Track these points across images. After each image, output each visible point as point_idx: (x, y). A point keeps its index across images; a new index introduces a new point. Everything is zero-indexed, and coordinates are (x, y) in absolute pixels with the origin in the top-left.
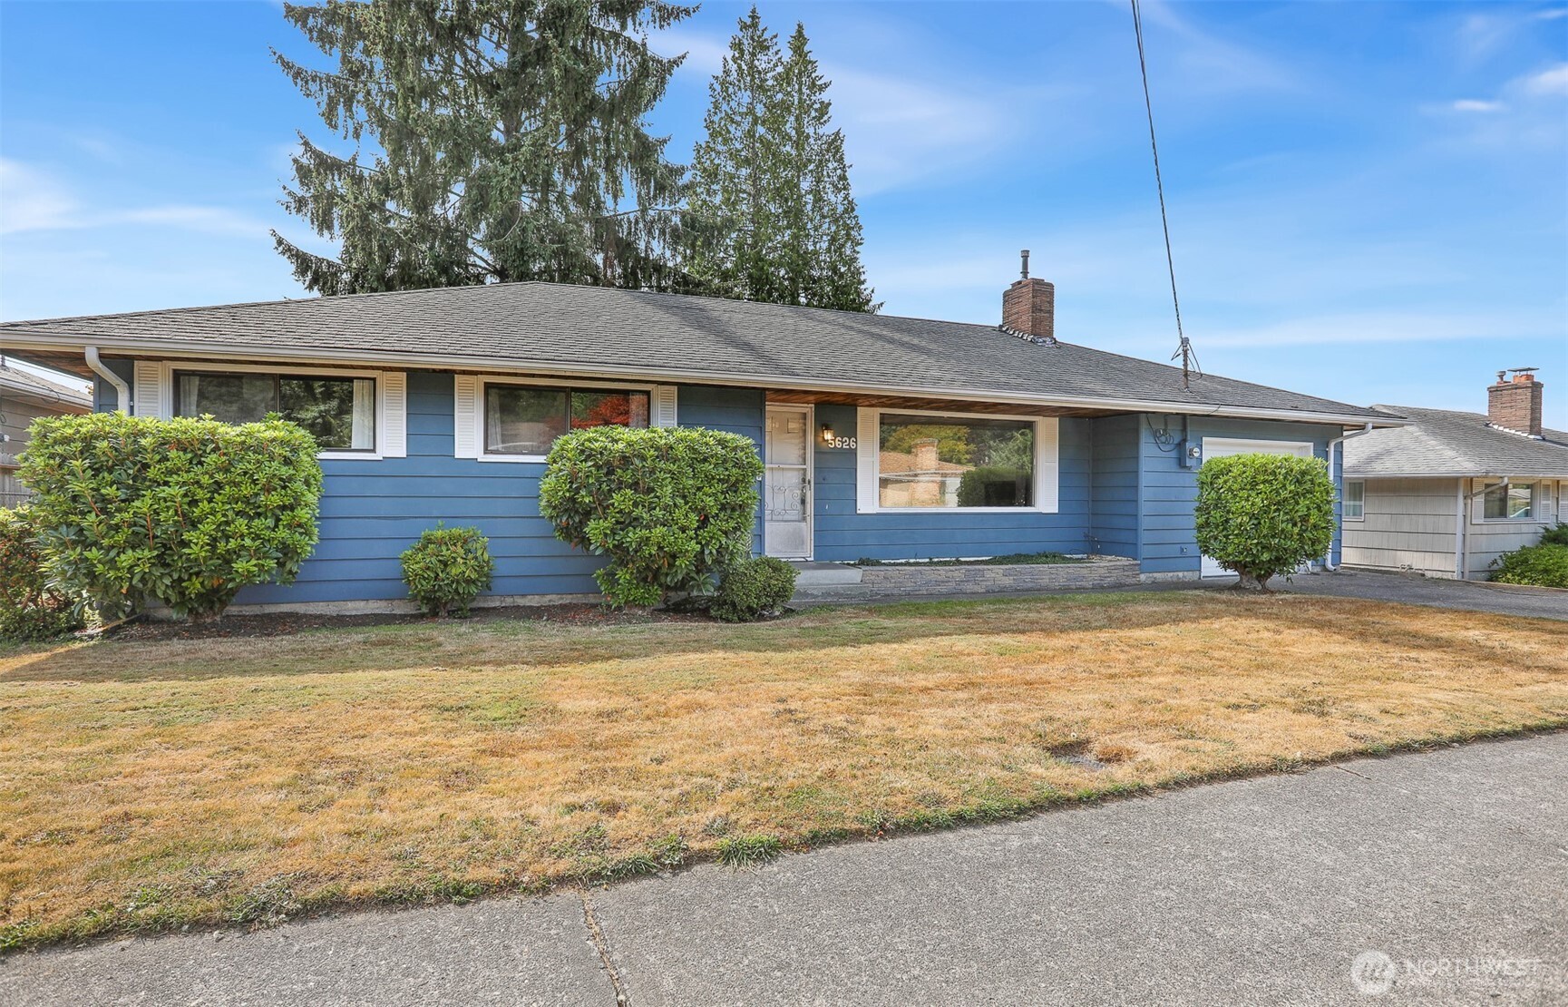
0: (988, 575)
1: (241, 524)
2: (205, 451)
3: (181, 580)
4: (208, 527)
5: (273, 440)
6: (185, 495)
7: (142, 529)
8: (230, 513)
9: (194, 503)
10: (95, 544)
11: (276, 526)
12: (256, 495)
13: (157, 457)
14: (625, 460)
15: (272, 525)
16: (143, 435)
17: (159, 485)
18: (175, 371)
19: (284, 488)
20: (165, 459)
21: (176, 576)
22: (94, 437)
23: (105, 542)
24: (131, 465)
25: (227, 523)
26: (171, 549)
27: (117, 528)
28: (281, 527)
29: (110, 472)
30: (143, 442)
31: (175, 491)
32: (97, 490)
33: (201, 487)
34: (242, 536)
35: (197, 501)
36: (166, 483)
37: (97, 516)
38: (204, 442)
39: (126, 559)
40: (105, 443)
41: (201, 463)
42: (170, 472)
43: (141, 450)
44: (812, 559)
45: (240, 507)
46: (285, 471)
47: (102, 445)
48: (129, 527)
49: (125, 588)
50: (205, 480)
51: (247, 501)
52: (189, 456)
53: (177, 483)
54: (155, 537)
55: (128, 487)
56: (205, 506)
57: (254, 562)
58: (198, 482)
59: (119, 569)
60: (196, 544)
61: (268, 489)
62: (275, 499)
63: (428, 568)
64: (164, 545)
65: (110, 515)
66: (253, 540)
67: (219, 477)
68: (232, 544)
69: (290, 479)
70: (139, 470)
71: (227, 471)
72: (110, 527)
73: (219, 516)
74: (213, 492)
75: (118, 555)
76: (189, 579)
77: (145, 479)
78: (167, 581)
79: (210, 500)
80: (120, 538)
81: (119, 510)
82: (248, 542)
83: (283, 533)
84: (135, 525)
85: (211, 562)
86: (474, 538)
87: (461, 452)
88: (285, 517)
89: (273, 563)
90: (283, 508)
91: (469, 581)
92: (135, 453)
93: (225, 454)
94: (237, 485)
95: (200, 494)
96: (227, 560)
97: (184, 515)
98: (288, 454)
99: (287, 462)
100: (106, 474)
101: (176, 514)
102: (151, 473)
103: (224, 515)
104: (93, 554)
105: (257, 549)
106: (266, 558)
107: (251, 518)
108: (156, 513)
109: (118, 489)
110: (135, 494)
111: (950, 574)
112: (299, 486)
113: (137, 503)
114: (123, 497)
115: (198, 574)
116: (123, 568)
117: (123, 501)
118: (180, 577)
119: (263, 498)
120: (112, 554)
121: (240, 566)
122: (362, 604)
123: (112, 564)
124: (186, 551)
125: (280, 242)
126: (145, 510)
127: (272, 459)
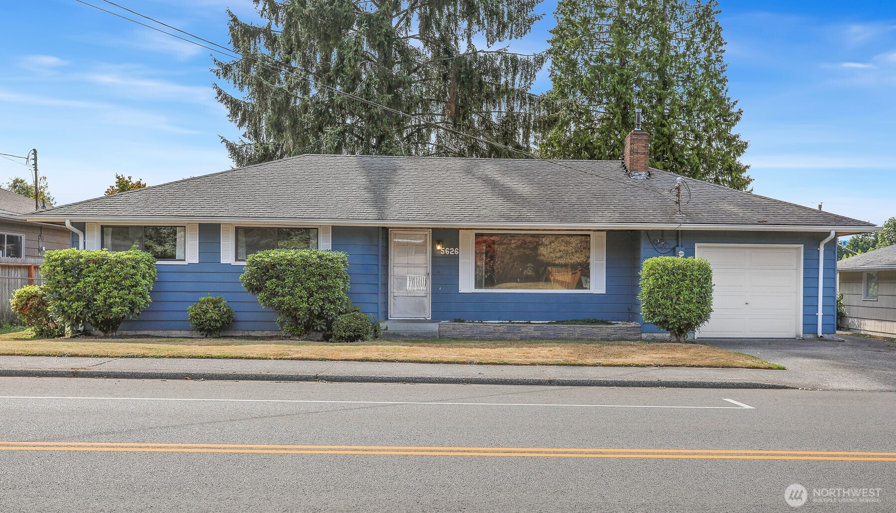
0: (523, 330)
1: (115, 293)
2: (103, 264)
3: (94, 315)
4: (103, 293)
5: (128, 259)
6: (95, 281)
7: (81, 294)
8: (111, 288)
9: (98, 284)
10: (65, 299)
11: (129, 294)
12: (122, 281)
13: (86, 266)
14: (274, 266)
15: (127, 293)
16: (82, 258)
17: (87, 277)
18: (101, 226)
19: (132, 278)
20: (88, 267)
21: (92, 313)
22: (65, 258)
23: (68, 299)
24: (77, 269)
25: (110, 292)
26: (90, 302)
27: (72, 293)
28: (131, 294)
29: (70, 272)
30: (81, 260)
31: (92, 279)
32: (66, 279)
33: (101, 278)
34: (116, 297)
35: (99, 283)
36: (89, 276)
37: (65, 288)
38: (103, 260)
39: (75, 305)
40: (68, 261)
41: (101, 268)
42: (90, 272)
43: (80, 263)
44: (430, 319)
45: (114, 286)
46: (133, 271)
47: (67, 262)
48: (76, 293)
49: (75, 317)
50: (102, 275)
51: (118, 283)
52: (97, 265)
53: (92, 276)
54: (85, 297)
55: (76, 278)
56: (102, 285)
57: (119, 308)
58: (100, 276)
59: (72, 309)
60: (99, 300)
61: (125, 278)
62: (128, 283)
63: (197, 314)
64: (88, 301)
65: (70, 288)
66: (120, 299)
67: (107, 274)
68: (112, 300)
69: (135, 274)
70: (80, 271)
71: (110, 271)
72: (70, 293)
73: (107, 289)
74: (106, 280)
75: (72, 304)
76: (98, 314)
77: (82, 275)
78: (90, 315)
79: (104, 283)
80: (73, 297)
81: (73, 286)
82: (117, 300)
83: (131, 296)
84: (78, 292)
85: (105, 307)
86: (220, 301)
87: (223, 261)
88: (133, 290)
89: (127, 309)
90: (133, 286)
91: (216, 321)
92: (78, 264)
93: (110, 265)
94: (114, 277)
95: (101, 280)
96: (111, 306)
97: (95, 288)
98: (134, 264)
99: (134, 267)
100: (69, 273)
101: (92, 288)
102: (84, 272)
103: (109, 289)
104: (64, 303)
105: (121, 303)
106: (124, 306)
107: (119, 291)
108: (85, 288)
109: (72, 278)
110: (78, 281)
111: (496, 328)
112: (138, 277)
113: (78, 284)
114: (74, 281)
115: (101, 312)
116: (74, 308)
117: (74, 283)
118: (94, 313)
119: (123, 282)
120: (70, 303)
121: (114, 310)
122: (179, 332)
123: (70, 307)
124: (95, 303)
125: (220, 93)
126: (81, 286)
127: (127, 266)
